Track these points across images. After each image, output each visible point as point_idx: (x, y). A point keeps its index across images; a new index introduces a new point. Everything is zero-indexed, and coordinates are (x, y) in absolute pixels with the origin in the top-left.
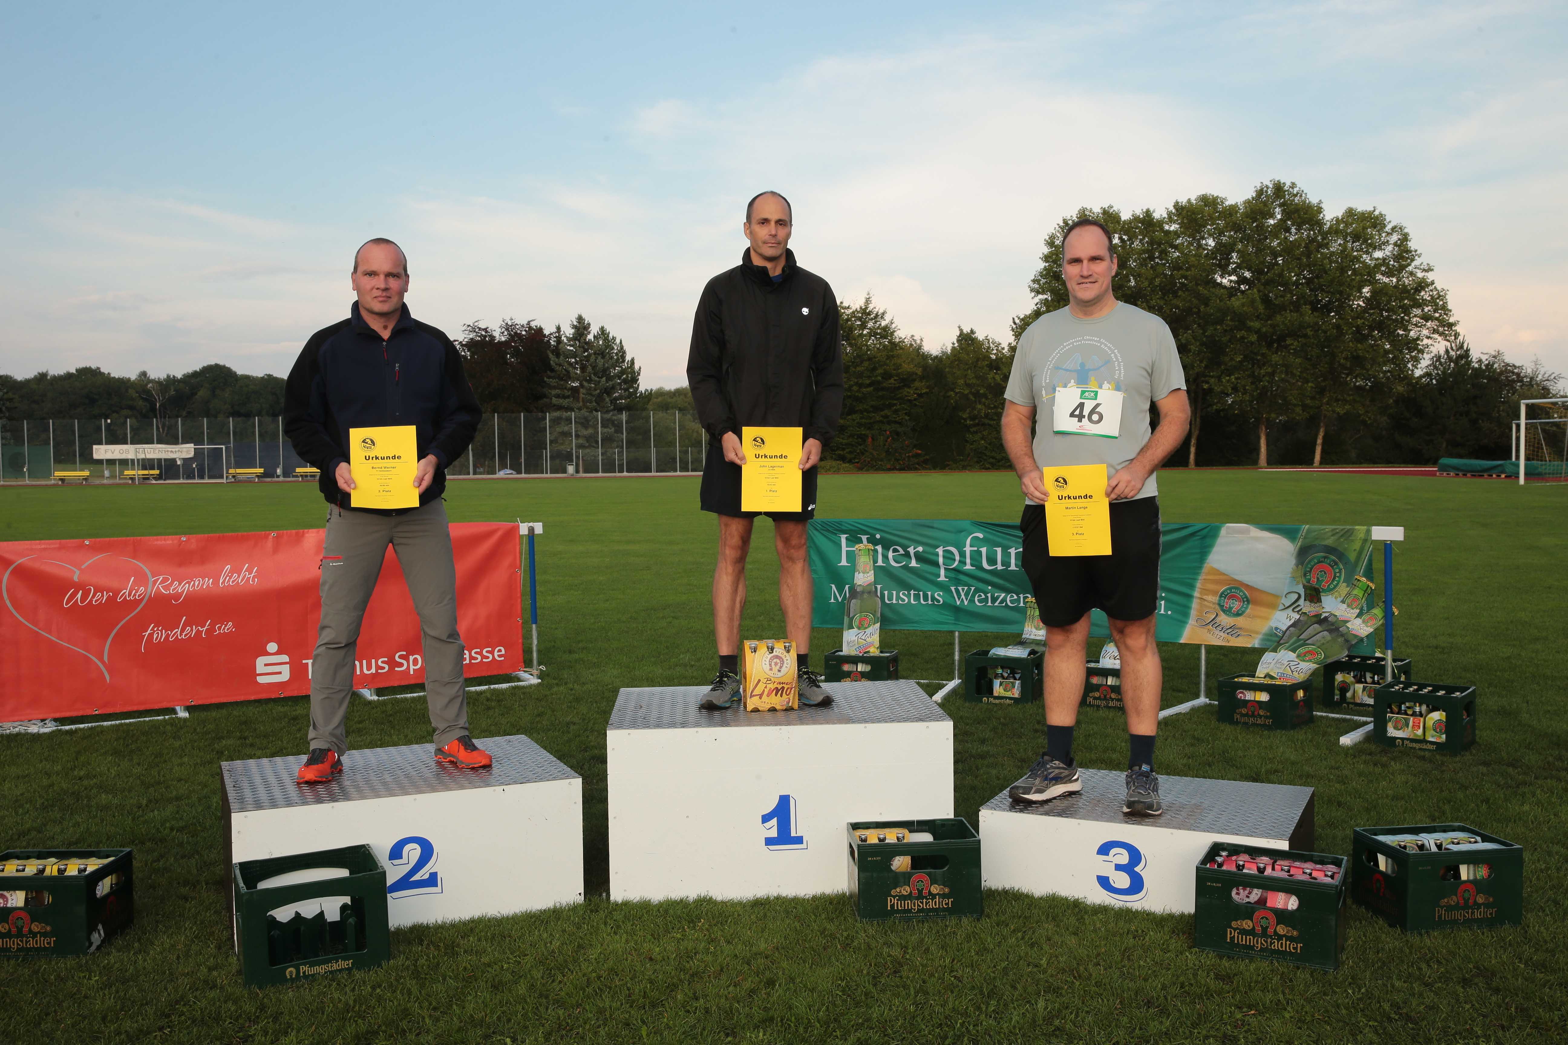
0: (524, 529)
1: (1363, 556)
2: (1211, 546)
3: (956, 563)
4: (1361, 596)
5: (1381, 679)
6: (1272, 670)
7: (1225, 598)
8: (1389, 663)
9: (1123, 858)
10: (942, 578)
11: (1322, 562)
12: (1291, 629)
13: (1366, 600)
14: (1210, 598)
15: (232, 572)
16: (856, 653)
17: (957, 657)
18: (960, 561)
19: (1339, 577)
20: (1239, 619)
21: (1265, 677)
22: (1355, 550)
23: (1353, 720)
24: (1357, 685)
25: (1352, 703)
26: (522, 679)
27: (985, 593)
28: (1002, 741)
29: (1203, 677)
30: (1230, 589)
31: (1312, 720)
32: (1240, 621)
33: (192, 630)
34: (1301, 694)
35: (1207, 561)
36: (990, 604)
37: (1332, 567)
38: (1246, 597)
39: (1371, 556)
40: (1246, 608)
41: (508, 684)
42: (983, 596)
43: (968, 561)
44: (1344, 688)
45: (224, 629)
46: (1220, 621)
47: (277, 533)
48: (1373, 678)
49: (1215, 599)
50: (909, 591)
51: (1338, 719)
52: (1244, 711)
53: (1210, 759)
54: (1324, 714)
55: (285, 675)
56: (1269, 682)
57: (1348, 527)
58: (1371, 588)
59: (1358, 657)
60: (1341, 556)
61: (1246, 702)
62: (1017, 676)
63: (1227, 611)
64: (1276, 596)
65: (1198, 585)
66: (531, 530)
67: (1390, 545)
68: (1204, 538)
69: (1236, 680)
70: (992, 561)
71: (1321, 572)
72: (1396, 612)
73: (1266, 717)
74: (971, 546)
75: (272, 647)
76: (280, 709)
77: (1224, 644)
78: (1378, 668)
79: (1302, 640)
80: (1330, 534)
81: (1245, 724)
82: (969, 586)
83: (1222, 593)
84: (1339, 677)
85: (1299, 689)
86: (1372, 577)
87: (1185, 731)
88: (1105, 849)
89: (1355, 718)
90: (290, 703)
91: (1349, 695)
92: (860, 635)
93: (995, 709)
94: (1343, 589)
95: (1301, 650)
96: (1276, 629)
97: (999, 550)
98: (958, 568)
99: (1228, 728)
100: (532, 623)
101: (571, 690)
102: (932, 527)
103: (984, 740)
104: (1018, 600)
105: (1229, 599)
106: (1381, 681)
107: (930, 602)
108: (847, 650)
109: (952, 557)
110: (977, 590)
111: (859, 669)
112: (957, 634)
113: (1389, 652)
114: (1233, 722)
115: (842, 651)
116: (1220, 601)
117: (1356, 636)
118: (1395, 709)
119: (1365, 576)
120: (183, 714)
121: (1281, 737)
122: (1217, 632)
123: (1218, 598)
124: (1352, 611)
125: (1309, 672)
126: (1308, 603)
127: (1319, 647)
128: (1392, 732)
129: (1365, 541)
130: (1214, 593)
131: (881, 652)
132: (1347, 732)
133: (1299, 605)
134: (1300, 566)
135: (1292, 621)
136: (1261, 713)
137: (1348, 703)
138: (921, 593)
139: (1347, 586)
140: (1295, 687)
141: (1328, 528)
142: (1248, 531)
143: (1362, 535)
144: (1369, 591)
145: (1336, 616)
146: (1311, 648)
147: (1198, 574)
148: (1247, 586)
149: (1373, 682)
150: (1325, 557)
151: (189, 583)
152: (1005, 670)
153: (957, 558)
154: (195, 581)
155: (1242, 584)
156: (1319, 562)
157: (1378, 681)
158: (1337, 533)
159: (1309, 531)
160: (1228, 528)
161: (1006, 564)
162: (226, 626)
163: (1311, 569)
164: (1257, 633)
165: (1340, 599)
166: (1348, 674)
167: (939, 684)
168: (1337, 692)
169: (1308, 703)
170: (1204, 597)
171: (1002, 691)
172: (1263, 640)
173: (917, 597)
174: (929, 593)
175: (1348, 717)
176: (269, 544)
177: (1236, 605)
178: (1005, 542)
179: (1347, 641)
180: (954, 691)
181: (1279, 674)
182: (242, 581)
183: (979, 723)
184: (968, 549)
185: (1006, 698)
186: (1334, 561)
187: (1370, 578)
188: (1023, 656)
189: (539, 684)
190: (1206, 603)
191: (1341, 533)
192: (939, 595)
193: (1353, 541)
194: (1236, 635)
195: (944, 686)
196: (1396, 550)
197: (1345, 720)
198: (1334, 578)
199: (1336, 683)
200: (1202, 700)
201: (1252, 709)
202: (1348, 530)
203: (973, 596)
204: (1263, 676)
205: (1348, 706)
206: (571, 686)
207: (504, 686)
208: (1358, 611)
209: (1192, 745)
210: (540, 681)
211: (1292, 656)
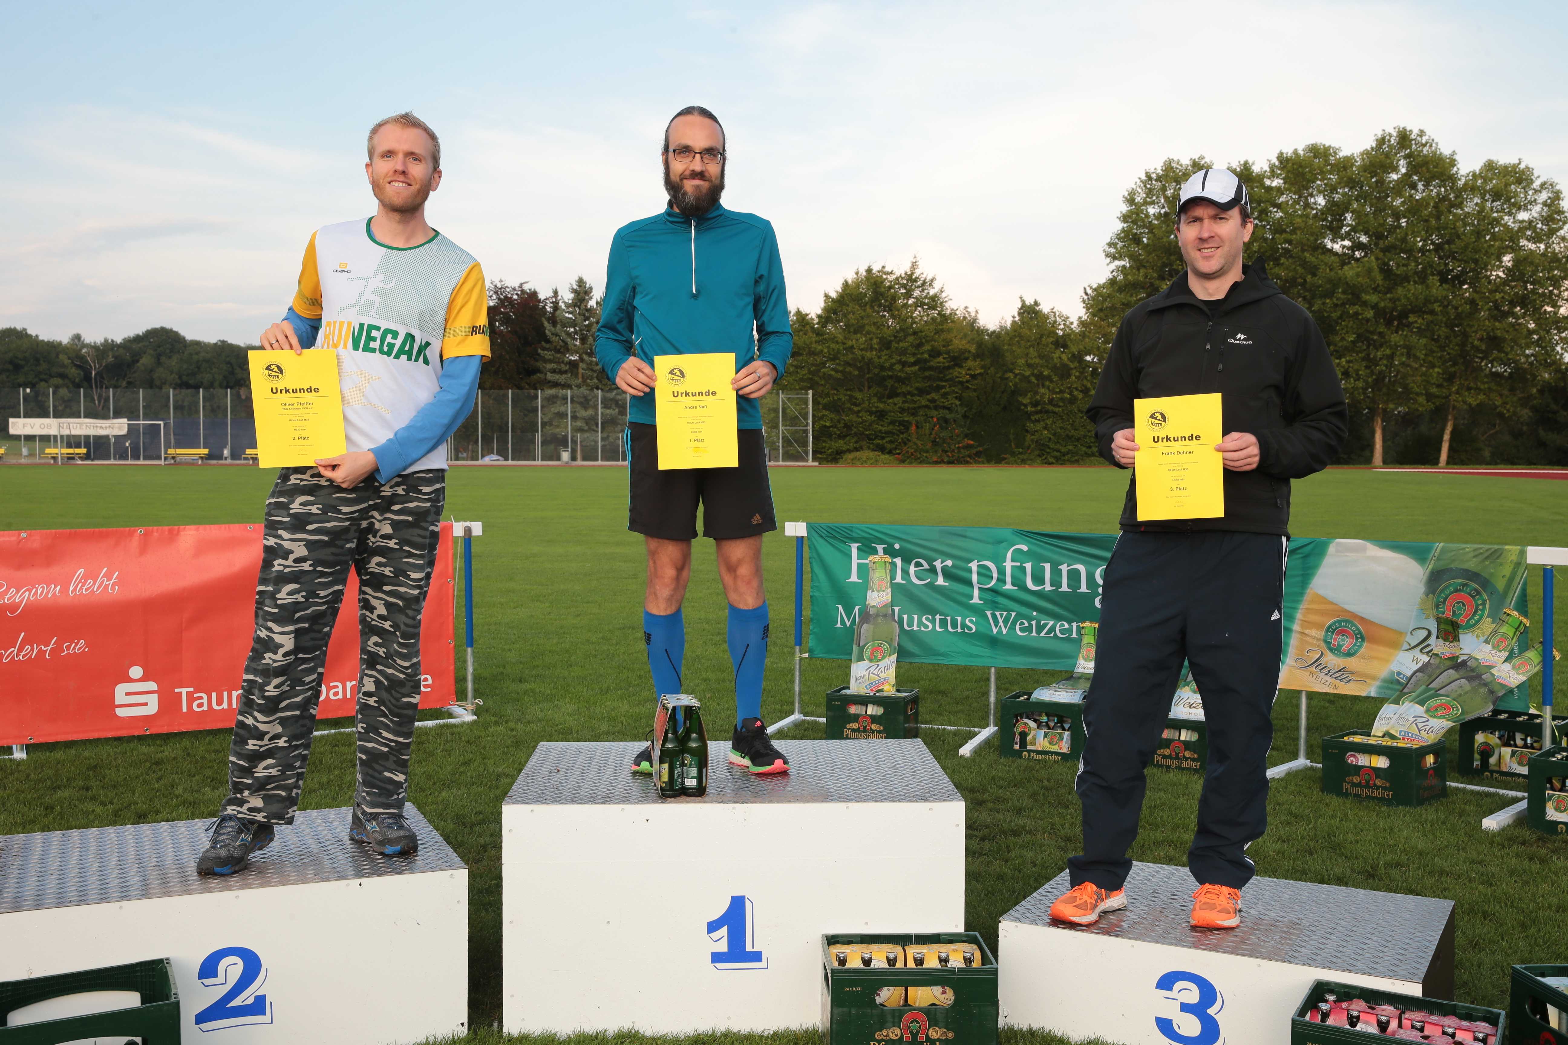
0: (458, 530)
1: (1515, 584)
2: (1316, 567)
3: (994, 582)
4: (1511, 635)
5: (1535, 741)
6: (1392, 727)
7: (1333, 633)
8: (1548, 723)
9: (1193, 995)
10: (976, 600)
11: (1460, 590)
12: (1418, 674)
13: (1518, 640)
14: (1313, 632)
15: (86, 577)
16: (866, 691)
17: (992, 699)
18: (998, 579)
19: (1483, 610)
20: (1351, 660)
21: (1383, 736)
22: (1504, 576)
23: (1498, 794)
24: (1503, 749)
25: (1497, 772)
26: (455, 714)
27: (1030, 619)
28: (1044, 811)
29: (1303, 732)
30: (1340, 622)
31: (1444, 792)
32: (1352, 663)
33: (32, 649)
34: (1430, 759)
35: (1311, 586)
36: (1034, 634)
37: (1473, 597)
38: (1360, 633)
39: (1525, 584)
40: (1360, 647)
41: (437, 721)
42: (1026, 624)
43: (1008, 579)
44: (1486, 752)
45: (74, 648)
46: (1326, 662)
47: (145, 530)
48: (1525, 740)
49: (1321, 634)
50: (934, 616)
51: (1478, 793)
52: (1356, 779)
53: (1312, 844)
54: (1460, 785)
55: (152, 706)
56: (1389, 744)
57: (1496, 547)
58: (1525, 625)
59: (1505, 712)
60: (1485, 583)
61: (1358, 769)
62: (1067, 726)
63: (1335, 650)
64: (1400, 633)
65: (1299, 615)
66: (468, 530)
67: (1551, 570)
68: (1306, 557)
69: (1346, 739)
70: (1038, 579)
71: (1458, 603)
72: (1557, 655)
73: (1385, 789)
74: (1012, 561)
75: (136, 672)
76: (144, 749)
77: (1330, 691)
78: (1533, 729)
79: (1432, 689)
80: (1472, 554)
81: (1356, 795)
82: (1009, 611)
83: (1330, 627)
84: (1480, 738)
85: (1428, 753)
86: (1527, 611)
87: (1279, 804)
88: (1167, 982)
89: (1502, 792)
90: (158, 742)
91: (1493, 760)
92: (872, 669)
93: (1037, 767)
94: (1487, 625)
95: (1432, 703)
96: (1399, 674)
97: (1047, 566)
98: (995, 588)
99: (1335, 801)
100: (468, 646)
101: (512, 730)
102: (965, 537)
103: (1020, 810)
104: (1070, 630)
105: (1337, 635)
106: (1535, 745)
107: (959, 630)
108: (855, 688)
109: (989, 573)
110: (1020, 616)
111: (869, 712)
112: (993, 670)
113: (1548, 709)
114: (1339, 792)
115: (849, 688)
116: (1326, 636)
117: (1503, 686)
118: (1557, 785)
119: (1517, 609)
120: (19, 755)
121: (1405, 816)
122: (1322, 676)
123: (1323, 633)
124: (1498, 654)
125: (1443, 731)
126: (1441, 641)
127: (1454, 700)
128: (1552, 814)
129: (1518, 564)
130: (1318, 626)
131: (898, 691)
132: (1491, 812)
133: (1428, 645)
134: (1431, 595)
135: (1420, 665)
136: (1379, 782)
137: (1492, 772)
138: (949, 618)
139: (1493, 623)
140: (1423, 751)
141: (1469, 547)
142: (1364, 549)
143: (1514, 558)
144: (1522, 628)
145: (1477, 660)
146: (1444, 700)
147: (1298, 602)
148: (1362, 620)
149: (1525, 746)
150: (1464, 585)
151: (30, 590)
152: (1051, 718)
153: (995, 575)
154: (37, 589)
155: (1355, 616)
156: (1457, 591)
157: (1532, 744)
158: (1481, 554)
159: (1443, 551)
160: (1338, 543)
161: (1057, 583)
162: (76, 645)
163: (1445, 599)
164: (1373, 678)
165: (1482, 639)
166: (1491, 733)
167: (970, 732)
168: (1477, 756)
169: (1439, 771)
170: (1307, 631)
171: (1047, 744)
172: (1381, 687)
173: (943, 623)
174: (959, 619)
175: (1492, 790)
176: (135, 542)
177: (1346, 643)
178: (1056, 557)
179: (1492, 692)
180: (987, 742)
181: (1403, 733)
182: (99, 588)
183: (1015, 786)
184: (1008, 565)
185: (1052, 753)
186: (1476, 590)
187: (1524, 612)
188: (1073, 702)
189: (474, 722)
190: (1308, 639)
191: (1486, 555)
192: (971, 621)
193: (1501, 565)
194: (1346, 680)
195: (975, 734)
196: (1558, 576)
197: (1488, 794)
198: (1476, 612)
199: (1476, 745)
200: (1302, 762)
201: (1367, 777)
202: (1496, 551)
203: (1014, 623)
204: (1381, 734)
205: (1492, 775)
206: (512, 725)
207: (431, 723)
208: (1507, 654)
209: (1288, 823)
210: (475, 717)
211: (1419, 710)
